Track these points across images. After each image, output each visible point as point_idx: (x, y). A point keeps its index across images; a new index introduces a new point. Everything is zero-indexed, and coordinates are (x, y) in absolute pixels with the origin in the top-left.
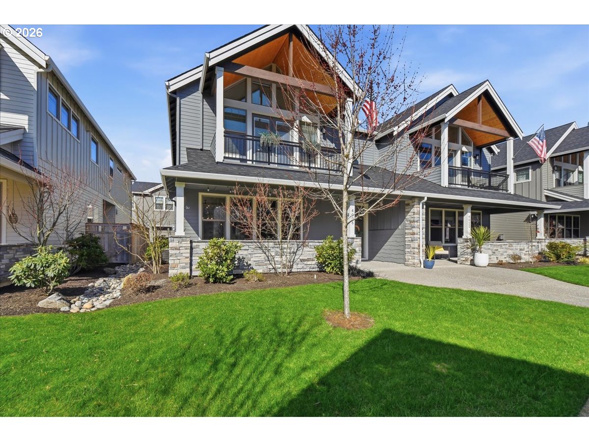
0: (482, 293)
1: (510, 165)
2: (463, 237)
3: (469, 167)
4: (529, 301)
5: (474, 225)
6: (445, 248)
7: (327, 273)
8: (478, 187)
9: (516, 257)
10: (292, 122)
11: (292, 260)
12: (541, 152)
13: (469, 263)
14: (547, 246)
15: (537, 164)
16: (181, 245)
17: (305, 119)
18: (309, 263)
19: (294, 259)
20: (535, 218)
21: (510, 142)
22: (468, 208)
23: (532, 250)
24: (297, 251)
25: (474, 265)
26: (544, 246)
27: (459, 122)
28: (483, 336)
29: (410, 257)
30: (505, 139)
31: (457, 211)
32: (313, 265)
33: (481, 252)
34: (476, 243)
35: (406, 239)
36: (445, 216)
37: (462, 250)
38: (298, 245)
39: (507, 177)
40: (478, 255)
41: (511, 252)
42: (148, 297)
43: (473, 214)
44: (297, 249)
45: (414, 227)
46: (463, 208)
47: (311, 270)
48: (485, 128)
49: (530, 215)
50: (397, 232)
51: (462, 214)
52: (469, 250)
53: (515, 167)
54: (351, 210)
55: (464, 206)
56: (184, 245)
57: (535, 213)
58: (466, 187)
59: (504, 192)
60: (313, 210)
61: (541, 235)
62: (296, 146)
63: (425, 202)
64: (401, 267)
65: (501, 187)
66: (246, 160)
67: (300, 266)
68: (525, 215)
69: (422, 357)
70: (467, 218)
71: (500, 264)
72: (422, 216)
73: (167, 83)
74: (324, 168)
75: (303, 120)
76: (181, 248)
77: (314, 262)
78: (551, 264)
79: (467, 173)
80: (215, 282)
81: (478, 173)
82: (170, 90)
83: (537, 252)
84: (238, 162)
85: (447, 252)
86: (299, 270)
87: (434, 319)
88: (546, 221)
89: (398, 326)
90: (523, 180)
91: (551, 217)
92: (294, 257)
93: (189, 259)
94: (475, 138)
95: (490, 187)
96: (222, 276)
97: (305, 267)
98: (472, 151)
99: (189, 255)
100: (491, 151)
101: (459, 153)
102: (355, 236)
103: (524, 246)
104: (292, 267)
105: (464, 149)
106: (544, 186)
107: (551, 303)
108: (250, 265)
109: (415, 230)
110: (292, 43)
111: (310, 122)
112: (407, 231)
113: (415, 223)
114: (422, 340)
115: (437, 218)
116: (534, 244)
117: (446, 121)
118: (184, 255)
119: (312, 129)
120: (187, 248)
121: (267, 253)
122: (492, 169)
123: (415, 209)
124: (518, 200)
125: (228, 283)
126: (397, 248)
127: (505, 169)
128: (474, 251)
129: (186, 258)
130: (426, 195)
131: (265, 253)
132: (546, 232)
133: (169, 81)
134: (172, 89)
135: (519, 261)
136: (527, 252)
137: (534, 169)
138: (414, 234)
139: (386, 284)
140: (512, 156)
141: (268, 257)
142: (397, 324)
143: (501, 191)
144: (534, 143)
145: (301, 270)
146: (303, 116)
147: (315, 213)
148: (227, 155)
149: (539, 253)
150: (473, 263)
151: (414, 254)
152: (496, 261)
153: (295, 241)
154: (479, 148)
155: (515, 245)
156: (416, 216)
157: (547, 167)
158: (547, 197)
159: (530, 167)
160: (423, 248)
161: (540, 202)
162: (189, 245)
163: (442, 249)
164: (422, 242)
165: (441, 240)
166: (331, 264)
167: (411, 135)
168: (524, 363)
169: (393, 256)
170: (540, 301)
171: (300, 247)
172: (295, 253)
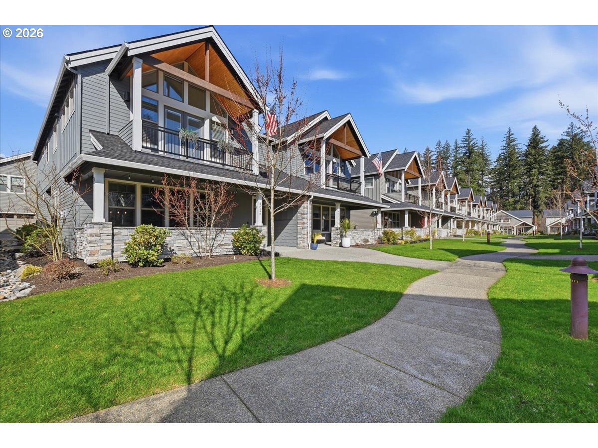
0: (350, 262)
1: (362, 175)
2: (335, 226)
3: (337, 174)
4: (374, 265)
5: (342, 218)
6: (323, 235)
7: (243, 255)
8: (343, 190)
9: (366, 241)
10: (203, 120)
11: (211, 245)
12: (379, 168)
13: (339, 245)
14: (382, 233)
15: (377, 176)
16: (101, 232)
17: (215, 119)
18: (226, 247)
19: (213, 245)
20: (376, 214)
21: (363, 159)
22: (338, 205)
23: (374, 236)
25: (342, 247)
26: (380, 233)
27: (332, 141)
28: (354, 282)
29: (301, 242)
30: (359, 157)
31: (330, 207)
32: (229, 249)
33: (346, 237)
34: (343, 231)
35: (298, 228)
36: (323, 211)
37: (334, 236)
38: (216, 232)
39: (360, 184)
40: (344, 239)
41: (363, 237)
42: (76, 283)
43: (341, 210)
44: (216, 236)
45: (304, 218)
46: (335, 205)
47: (227, 253)
48: (348, 148)
49: (373, 212)
50: (291, 222)
51: (334, 210)
52: (339, 236)
53: (366, 176)
54: (259, 203)
55: (336, 204)
56: (105, 232)
57: (376, 210)
58: (336, 190)
59: (359, 194)
60: (231, 202)
61: (379, 226)
62: (207, 143)
63: (312, 200)
64: (295, 249)
65: (357, 191)
66: (157, 150)
67: (218, 250)
68: (370, 211)
69: (326, 294)
70: (338, 213)
71: (357, 246)
72: (310, 211)
73: (67, 58)
74: (231, 165)
75: (213, 120)
76: (101, 235)
77: (230, 247)
78: (385, 245)
79: (337, 179)
80: (144, 266)
81: (343, 180)
82: (70, 66)
83: (377, 237)
84: (149, 151)
85: (324, 238)
86: (217, 254)
87: (327, 277)
88: (382, 216)
89: (307, 282)
90: (369, 187)
91: (385, 213)
92: (214, 243)
93: (111, 246)
94: (342, 153)
95: (351, 191)
96: (152, 260)
97: (222, 250)
98: (339, 163)
99: (110, 241)
100: (351, 164)
101: (331, 163)
103: (370, 233)
104: (211, 251)
105: (335, 160)
106: (381, 192)
107: (384, 265)
108: (173, 250)
109: (305, 221)
110: (208, 51)
111: (220, 122)
112: (299, 221)
113: (305, 215)
114: (324, 287)
115: (318, 212)
116: (376, 231)
117: (324, 139)
118: (105, 241)
119: (221, 129)
120: (109, 234)
121: (189, 239)
122: (352, 176)
123: (305, 205)
124: (367, 201)
125: (159, 266)
126: (290, 235)
127: (359, 177)
128: (342, 236)
129: (108, 244)
130: (313, 194)
131: (188, 240)
132: (382, 224)
133: (69, 55)
134: (73, 64)
135: (367, 243)
136: (372, 236)
137: (376, 180)
138: (304, 223)
139: (290, 260)
140: (363, 170)
141: (190, 242)
142: (307, 281)
143: (357, 194)
144: (376, 161)
145: (219, 254)
146: (214, 116)
147: (233, 205)
148: (145, 145)
149: (379, 238)
150: (341, 246)
151: (304, 239)
152: (354, 244)
153: (215, 228)
154: (343, 161)
155: (365, 232)
156: (305, 210)
157: (382, 178)
158: (382, 199)
159: (373, 177)
160: (310, 234)
161: (379, 203)
162: (111, 232)
163: (321, 236)
164: (309, 229)
165: (320, 229)
166: (246, 247)
167: (300, 145)
168: (374, 291)
169: (288, 241)
170: (379, 264)
171: (218, 234)
172: (214, 239)
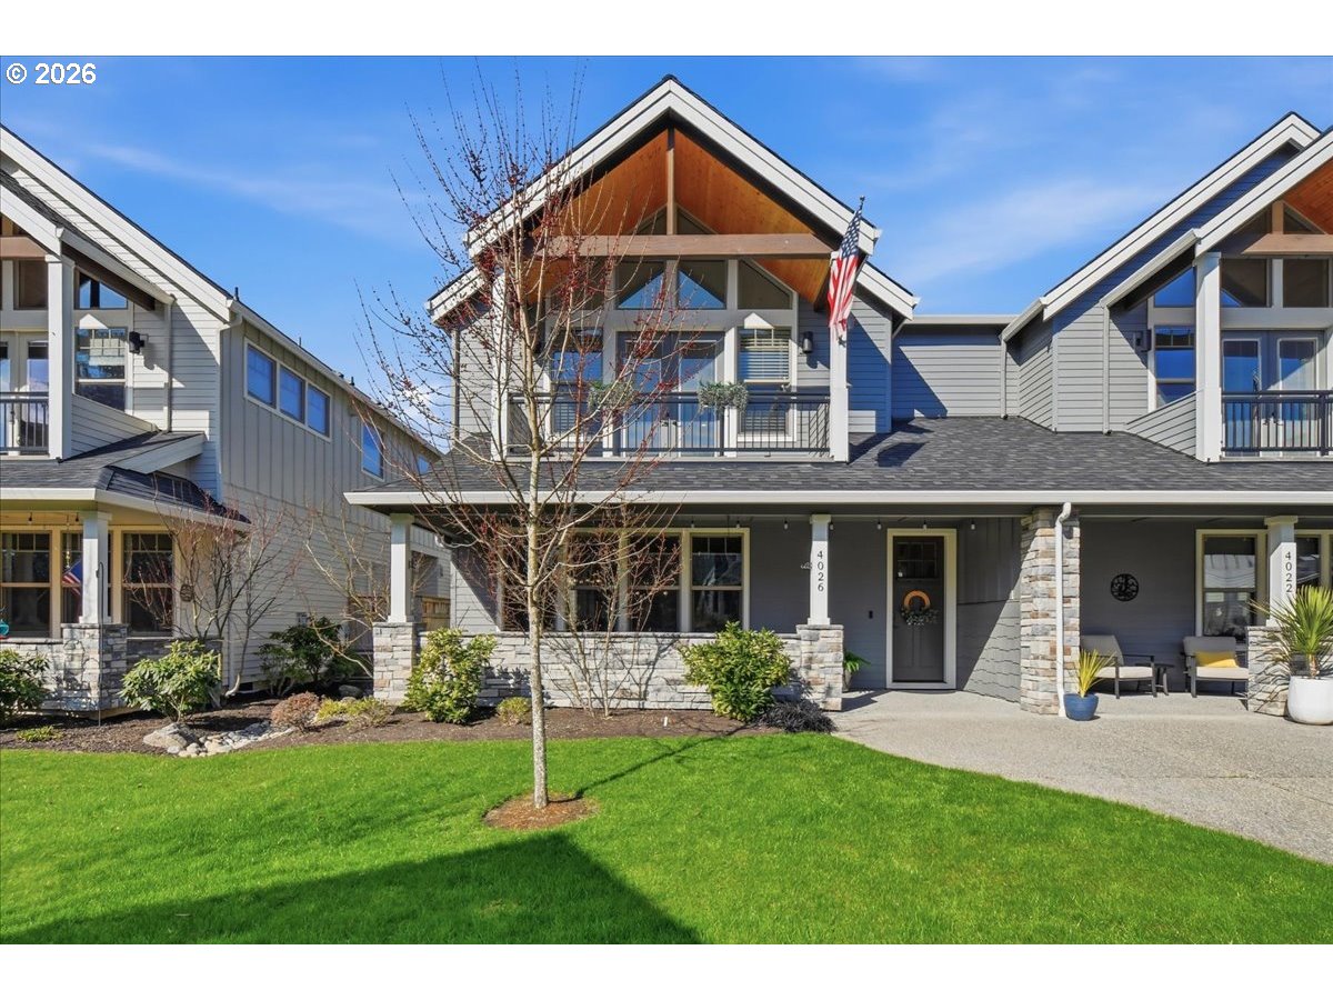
2: (1269, 622)
10: (718, 336)
11: (644, 681)
16: (395, 642)
17: (753, 321)
18: (689, 688)
19: (649, 679)
22: (1283, 526)
24: (656, 659)
29: (1031, 685)
32: (700, 695)
35: (1024, 631)
37: (1260, 667)
38: (659, 644)
44: (658, 655)
45: (1037, 594)
46: (1267, 528)
47: (694, 706)
50: (1006, 609)
52: (1282, 668)
54: (816, 554)
55: (1269, 522)
56: (400, 643)
63: (1073, 519)
64: (1011, 711)
67: (663, 696)
70: (1281, 561)
75: (746, 325)
76: (395, 649)
82: (435, 318)
86: (662, 706)
92: (651, 674)
93: (410, 671)
96: (443, 707)
97: (679, 697)
99: (410, 662)
102: (827, 622)
104: (643, 697)
110: (670, 152)
111: (769, 327)
112: (1024, 607)
113: (1042, 583)
118: (400, 662)
119: (774, 343)
120: (408, 648)
123: (1039, 543)
126: (1007, 656)
129: (406, 668)
130: (1068, 498)
134: (438, 314)
138: (1037, 614)
146: (748, 315)
150: (1287, 712)
153: (651, 634)
156: (1042, 561)
162: (410, 642)
169: (999, 678)
171: (665, 650)
172: (651, 664)
